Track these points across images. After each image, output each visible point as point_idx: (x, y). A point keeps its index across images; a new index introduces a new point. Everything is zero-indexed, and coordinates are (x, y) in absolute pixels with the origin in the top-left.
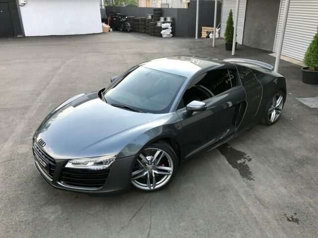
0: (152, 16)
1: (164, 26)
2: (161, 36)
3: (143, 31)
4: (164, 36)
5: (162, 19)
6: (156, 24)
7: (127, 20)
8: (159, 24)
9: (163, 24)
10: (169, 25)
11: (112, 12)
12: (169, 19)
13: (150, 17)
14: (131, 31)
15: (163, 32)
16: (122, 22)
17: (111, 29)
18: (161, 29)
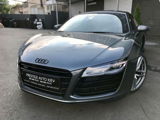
0: (30, 19)
1: (38, 23)
2: (37, 29)
3: (25, 27)
4: (39, 29)
5: (36, 20)
6: (33, 23)
7: (14, 21)
8: (35, 23)
9: (37, 23)
10: (41, 23)
11: (3, 17)
12: (40, 20)
13: (28, 19)
14: (17, 27)
15: (38, 26)
16: (10, 22)
17: (4, 26)
18: (36, 25)
